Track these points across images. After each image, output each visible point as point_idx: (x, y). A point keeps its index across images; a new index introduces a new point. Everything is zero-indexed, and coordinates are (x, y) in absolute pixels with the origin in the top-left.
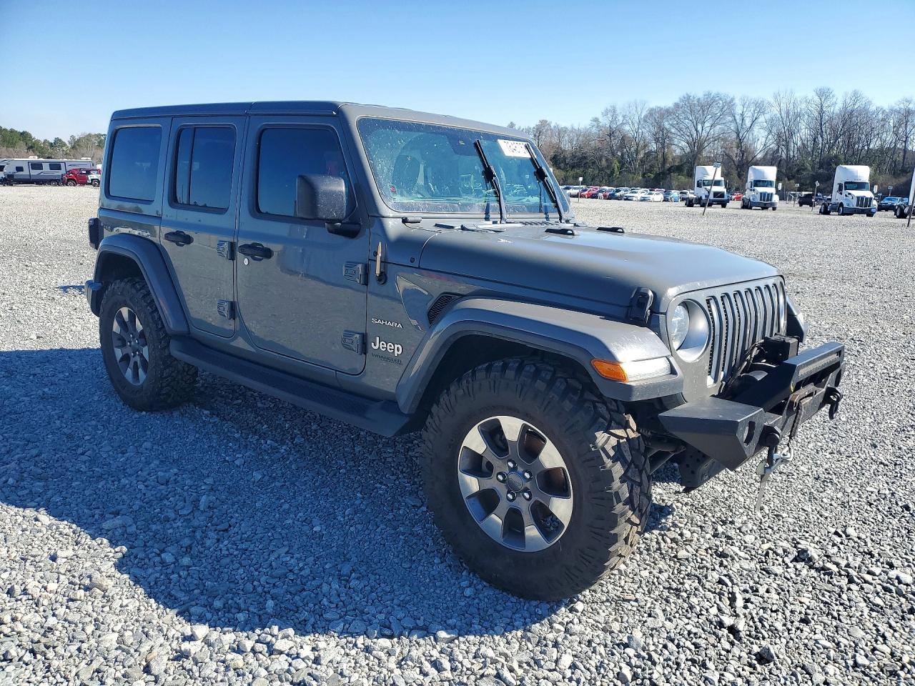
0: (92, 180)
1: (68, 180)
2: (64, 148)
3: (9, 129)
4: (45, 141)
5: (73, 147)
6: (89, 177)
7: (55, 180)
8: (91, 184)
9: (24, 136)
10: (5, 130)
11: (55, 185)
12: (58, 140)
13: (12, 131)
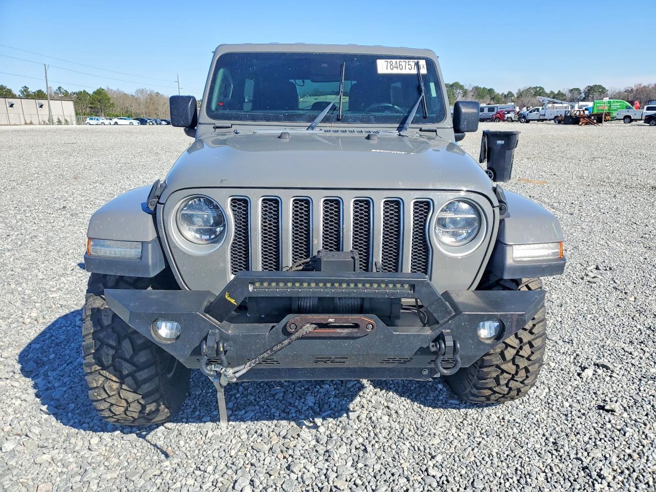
0: (507, 118)
1: (496, 118)
2: (513, 98)
3: (482, 87)
4: (503, 94)
5: (518, 97)
6: (507, 116)
7: (488, 119)
8: (506, 120)
9: (491, 91)
10: (480, 88)
11: (489, 122)
12: (510, 93)
13: (484, 89)
